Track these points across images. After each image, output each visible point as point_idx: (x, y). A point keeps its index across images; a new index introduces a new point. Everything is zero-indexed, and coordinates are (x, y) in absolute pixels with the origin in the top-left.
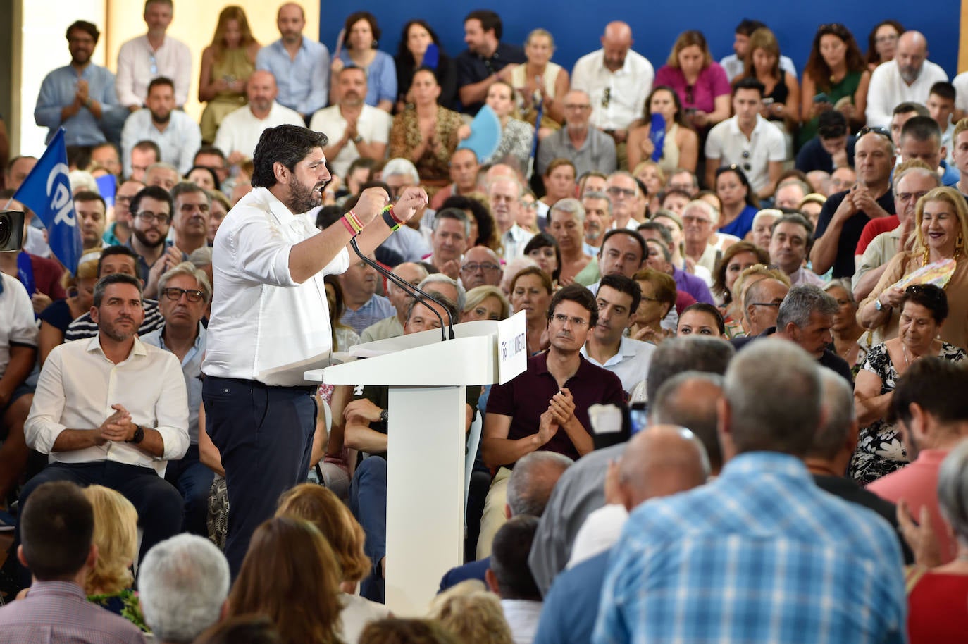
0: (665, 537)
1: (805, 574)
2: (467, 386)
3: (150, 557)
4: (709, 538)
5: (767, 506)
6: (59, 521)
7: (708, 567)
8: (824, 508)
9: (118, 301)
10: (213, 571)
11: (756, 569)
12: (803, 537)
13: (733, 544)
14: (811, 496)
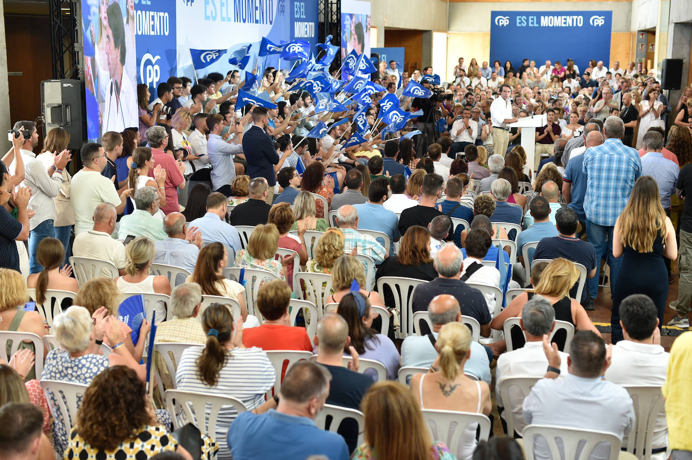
0: (593, 154)
1: (620, 161)
2: (536, 128)
3: (490, 159)
4: (602, 155)
5: (613, 149)
6: (471, 150)
7: (601, 160)
8: (624, 148)
9: (466, 113)
10: (502, 160)
11: (610, 160)
12: (620, 154)
13: (606, 156)
14: (622, 146)
